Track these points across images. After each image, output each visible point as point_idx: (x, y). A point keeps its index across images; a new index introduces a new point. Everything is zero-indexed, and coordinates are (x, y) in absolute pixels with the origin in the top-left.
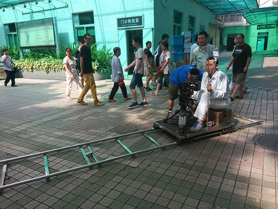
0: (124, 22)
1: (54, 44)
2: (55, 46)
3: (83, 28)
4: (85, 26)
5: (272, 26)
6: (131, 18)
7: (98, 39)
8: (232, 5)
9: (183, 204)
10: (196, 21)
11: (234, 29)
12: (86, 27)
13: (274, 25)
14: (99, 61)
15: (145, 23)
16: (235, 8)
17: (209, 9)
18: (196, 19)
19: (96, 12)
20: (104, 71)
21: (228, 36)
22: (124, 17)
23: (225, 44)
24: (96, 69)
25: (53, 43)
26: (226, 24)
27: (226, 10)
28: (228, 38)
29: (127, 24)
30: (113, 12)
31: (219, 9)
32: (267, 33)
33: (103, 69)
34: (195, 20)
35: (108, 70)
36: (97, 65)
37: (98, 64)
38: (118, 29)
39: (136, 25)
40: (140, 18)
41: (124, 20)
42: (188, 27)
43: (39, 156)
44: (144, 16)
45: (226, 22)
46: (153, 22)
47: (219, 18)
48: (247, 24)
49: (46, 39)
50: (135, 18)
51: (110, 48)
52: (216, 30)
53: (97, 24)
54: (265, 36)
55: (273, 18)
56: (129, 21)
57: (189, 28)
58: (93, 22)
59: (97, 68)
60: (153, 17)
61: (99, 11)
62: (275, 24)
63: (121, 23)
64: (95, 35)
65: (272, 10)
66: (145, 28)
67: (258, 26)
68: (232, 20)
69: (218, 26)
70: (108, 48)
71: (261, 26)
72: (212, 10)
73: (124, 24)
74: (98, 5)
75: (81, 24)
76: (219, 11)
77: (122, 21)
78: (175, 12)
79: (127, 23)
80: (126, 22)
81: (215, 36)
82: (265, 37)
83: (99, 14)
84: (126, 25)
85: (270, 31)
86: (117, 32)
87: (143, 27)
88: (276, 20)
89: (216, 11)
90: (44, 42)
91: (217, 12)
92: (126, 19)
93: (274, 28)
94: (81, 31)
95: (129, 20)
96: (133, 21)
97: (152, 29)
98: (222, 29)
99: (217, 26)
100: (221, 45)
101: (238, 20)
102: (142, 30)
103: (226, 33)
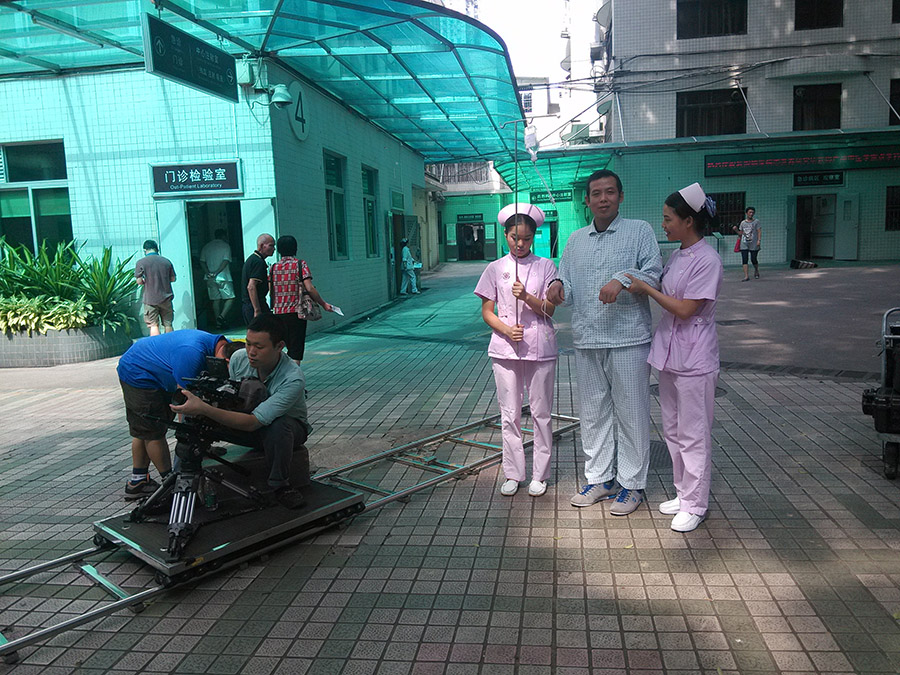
0: (177, 178)
3: (24, 191)
4: (31, 185)
5: (565, 194)
6: (200, 167)
7: (82, 227)
8: (468, 140)
9: (497, 583)
10: (380, 179)
11: (473, 202)
12: (33, 190)
13: (569, 194)
14: (89, 298)
15: (247, 183)
16: (476, 149)
17: (409, 147)
18: (380, 174)
19: (74, 144)
20: (109, 328)
21: (459, 220)
22: (176, 163)
23: (450, 242)
24: (84, 322)
26: (453, 188)
27: (452, 153)
28: (459, 227)
29: (185, 184)
30: (135, 148)
31: (435, 150)
32: (555, 213)
33: (106, 323)
34: (377, 177)
35: (123, 326)
36: (86, 309)
37: (90, 307)
38: (156, 198)
39: (218, 188)
40: (231, 169)
41: (176, 173)
42: (363, 196)
43: (59, 569)
44: (241, 162)
45: (448, 181)
46: (273, 182)
47: (431, 170)
48: (504, 188)
50: (214, 167)
51: (128, 256)
52: (426, 203)
53: (76, 180)
54: (551, 219)
55: (566, 176)
56: (194, 175)
57: (364, 199)
58: (63, 175)
59: (85, 319)
60: (272, 167)
61: (85, 143)
62: (571, 191)
63: (164, 179)
64: (70, 216)
65: (564, 156)
66: (246, 196)
67: (532, 195)
68: (464, 178)
69: (430, 193)
70: (118, 255)
71: (539, 196)
72: (415, 152)
73: (177, 183)
74: (80, 123)
75: (12, 179)
76: (435, 153)
77: (170, 176)
78: (327, 154)
79: (189, 181)
80: (182, 176)
81: (425, 219)
82: (551, 223)
83: (86, 151)
84: (181, 186)
85: (559, 207)
86: (153, 207)
87: (243, 194)
88: (573, 181)
89: (425, 153)
91: (429, 156)
92: (181, 168)
93: (571, 200)
94: (11, 201)
95: (192, 173)
96: (208, 175)
97: (273, 200)
98: (440, 201)
99: (426, 193)
100: (442, 245)
101: (478, 178)
102: (238, 202)
103: (453, 211)
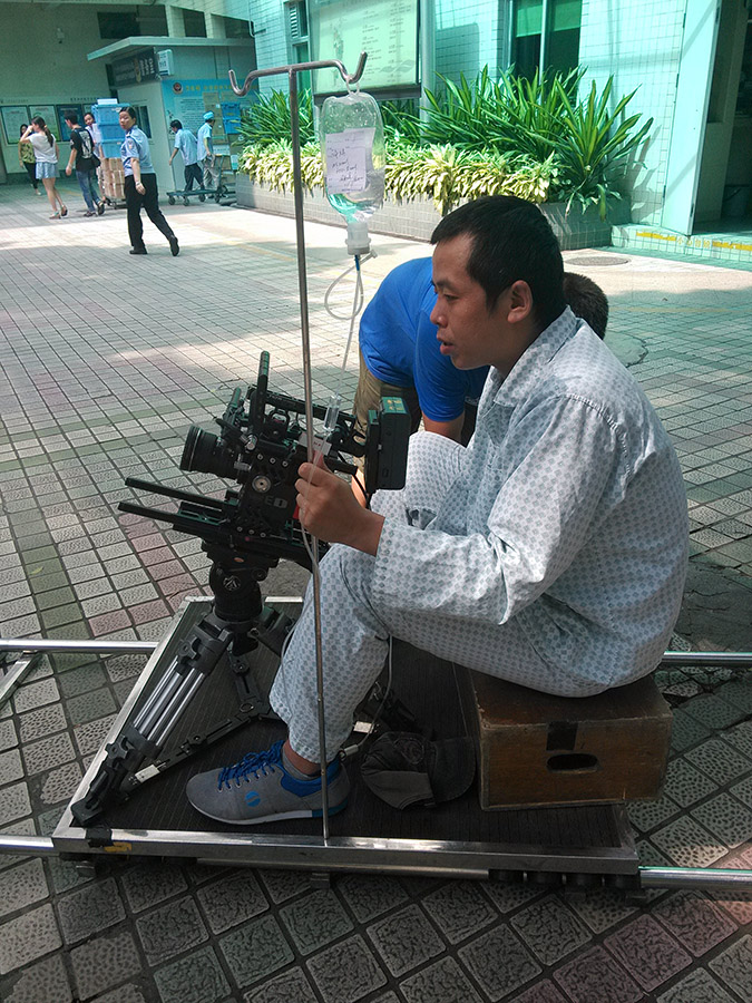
1: (414, 81)
2: (415, 89)
20: (578, 205)
25: (409, 78)
33: (576, 198)
35: (600, 203)
36: (551, 176)
37: (555, 173)
49: (393, 56)
64: (579, 29)
90: (384, 70)
94: (529, 10)
